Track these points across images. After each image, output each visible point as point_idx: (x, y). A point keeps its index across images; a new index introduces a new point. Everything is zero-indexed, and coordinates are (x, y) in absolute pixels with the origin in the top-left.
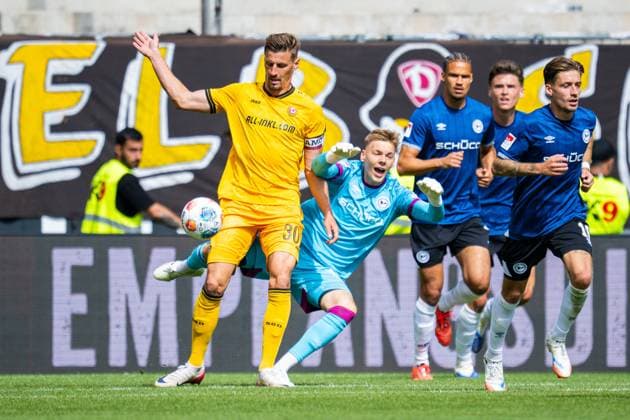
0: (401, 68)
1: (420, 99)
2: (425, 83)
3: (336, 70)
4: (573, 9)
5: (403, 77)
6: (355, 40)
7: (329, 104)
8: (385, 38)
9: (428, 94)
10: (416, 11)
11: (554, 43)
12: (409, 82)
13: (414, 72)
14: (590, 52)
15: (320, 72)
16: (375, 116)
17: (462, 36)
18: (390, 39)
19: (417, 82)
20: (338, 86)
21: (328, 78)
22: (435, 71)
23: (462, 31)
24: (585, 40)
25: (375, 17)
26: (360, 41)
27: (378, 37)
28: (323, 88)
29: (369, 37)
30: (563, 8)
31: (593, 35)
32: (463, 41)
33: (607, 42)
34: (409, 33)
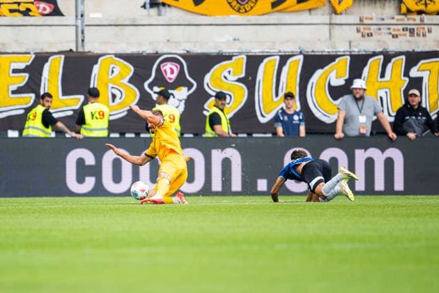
0: (162, 66)
1: (170, 79)
2: (172, 72)
3: (134, 66)
4: (235, 40)
5: (163, 69)
6: (142, 54)
7: (131, 81)
8: (155, 52)
9: (174, 76)
10: (168, 41)
11: (227, 54)
12: (165, 71)
13: (167, 67)
14: (243, 58)
15: (127, 67)
16: (151, 86)
17: (188, 52)
18: (157, 53)
19: (169, 71)
20: (135, 73)
21: (131, 70)
22: (177, 67)
23: (188, 49)
24: (240, 53)
25: (150, 43)
26: (144, 54)
27: (152, 52)
28: (128, 74)
29: (148, 52)
30: (231, 39)
31: (244, 51)
32: (188, 54)
33: (250, 54)
34: (165, 50)
